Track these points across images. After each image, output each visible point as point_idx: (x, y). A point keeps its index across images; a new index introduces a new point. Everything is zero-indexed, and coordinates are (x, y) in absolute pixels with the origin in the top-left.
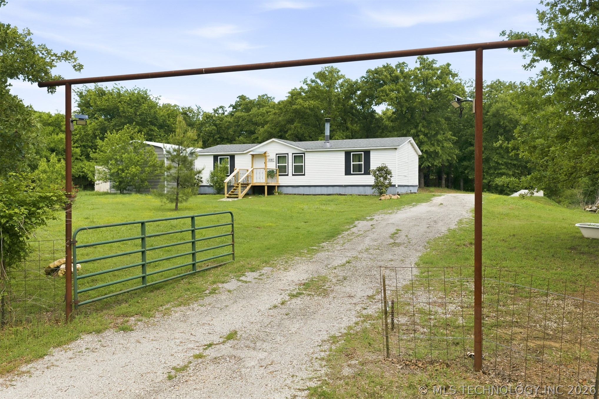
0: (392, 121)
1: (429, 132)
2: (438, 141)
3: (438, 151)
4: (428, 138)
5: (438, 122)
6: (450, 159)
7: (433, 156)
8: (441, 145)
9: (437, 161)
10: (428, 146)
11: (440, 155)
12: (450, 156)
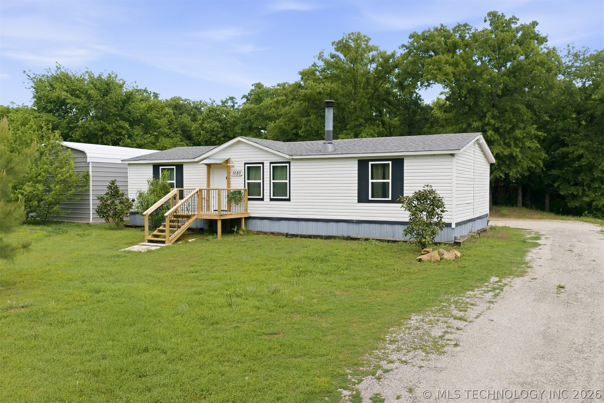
0: (445, 111)
1: (502, 126)
2: (516, 139)
3: (517, 155)
4: (500, 134)
5: (515, 111)
6: (534, 166)
7: (507, 162)
8: (520, 145)
9: (514, 170)
10: (500, 147)
11: (518, 160)
12: (533, 162)
